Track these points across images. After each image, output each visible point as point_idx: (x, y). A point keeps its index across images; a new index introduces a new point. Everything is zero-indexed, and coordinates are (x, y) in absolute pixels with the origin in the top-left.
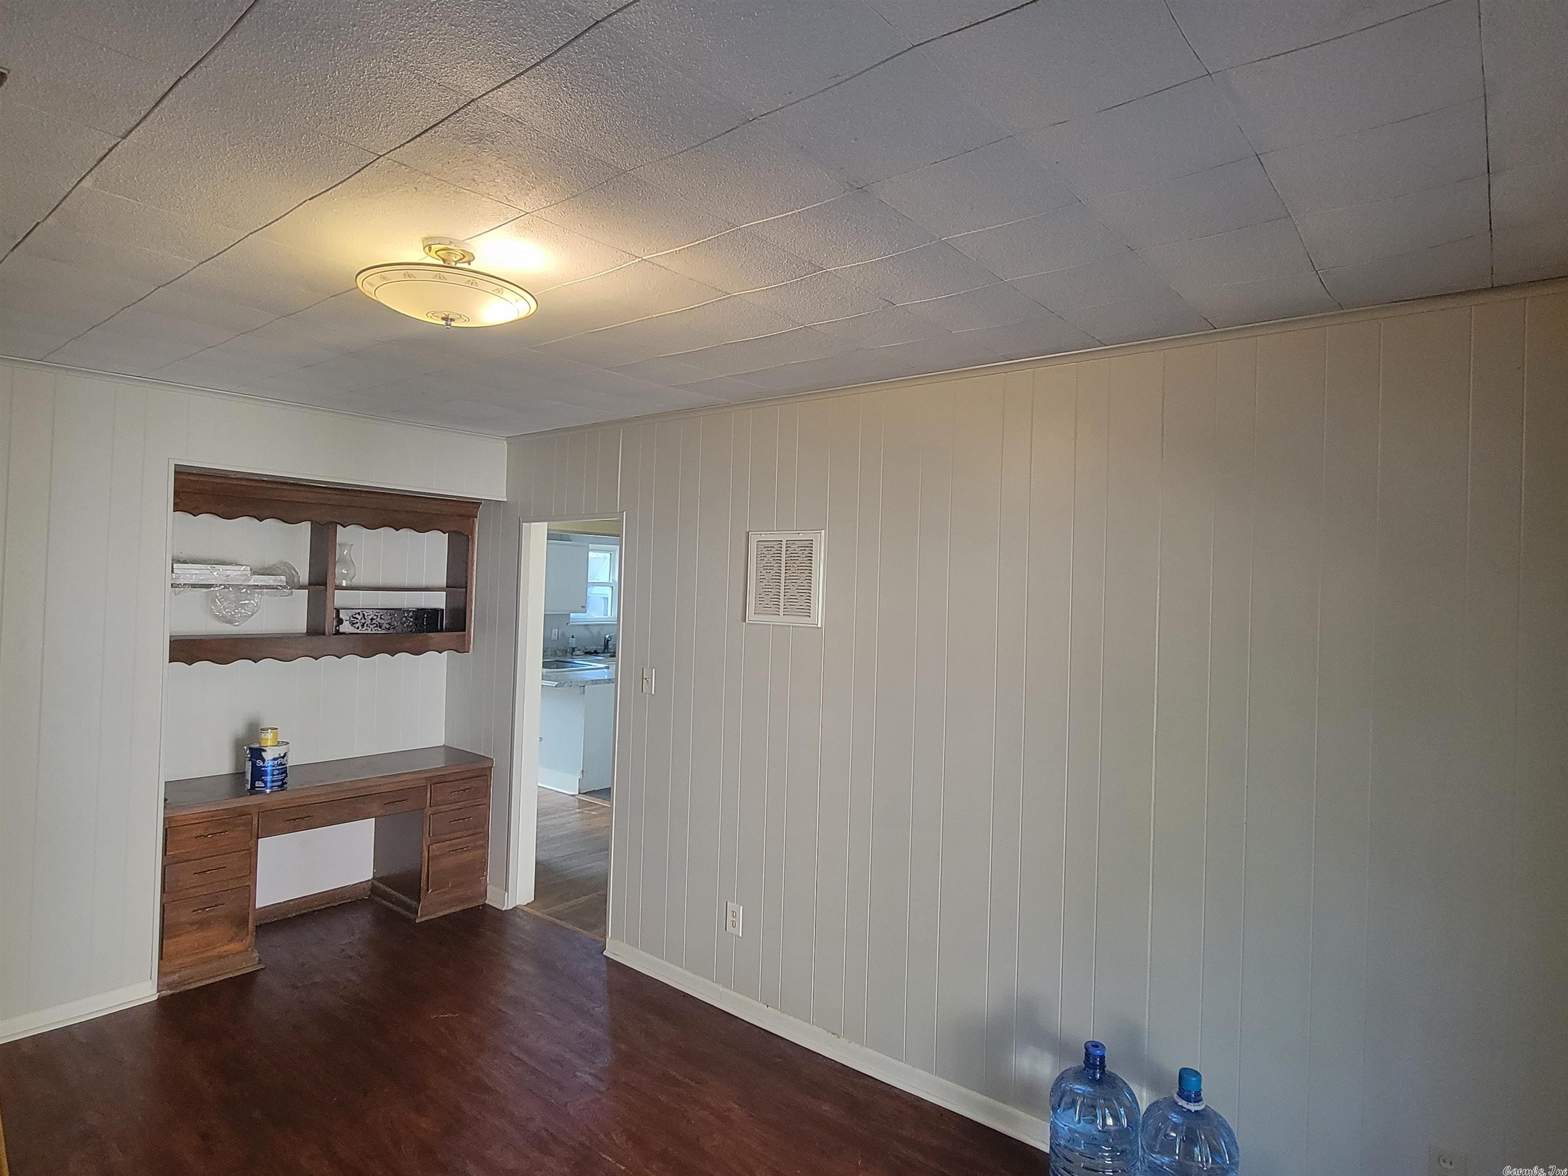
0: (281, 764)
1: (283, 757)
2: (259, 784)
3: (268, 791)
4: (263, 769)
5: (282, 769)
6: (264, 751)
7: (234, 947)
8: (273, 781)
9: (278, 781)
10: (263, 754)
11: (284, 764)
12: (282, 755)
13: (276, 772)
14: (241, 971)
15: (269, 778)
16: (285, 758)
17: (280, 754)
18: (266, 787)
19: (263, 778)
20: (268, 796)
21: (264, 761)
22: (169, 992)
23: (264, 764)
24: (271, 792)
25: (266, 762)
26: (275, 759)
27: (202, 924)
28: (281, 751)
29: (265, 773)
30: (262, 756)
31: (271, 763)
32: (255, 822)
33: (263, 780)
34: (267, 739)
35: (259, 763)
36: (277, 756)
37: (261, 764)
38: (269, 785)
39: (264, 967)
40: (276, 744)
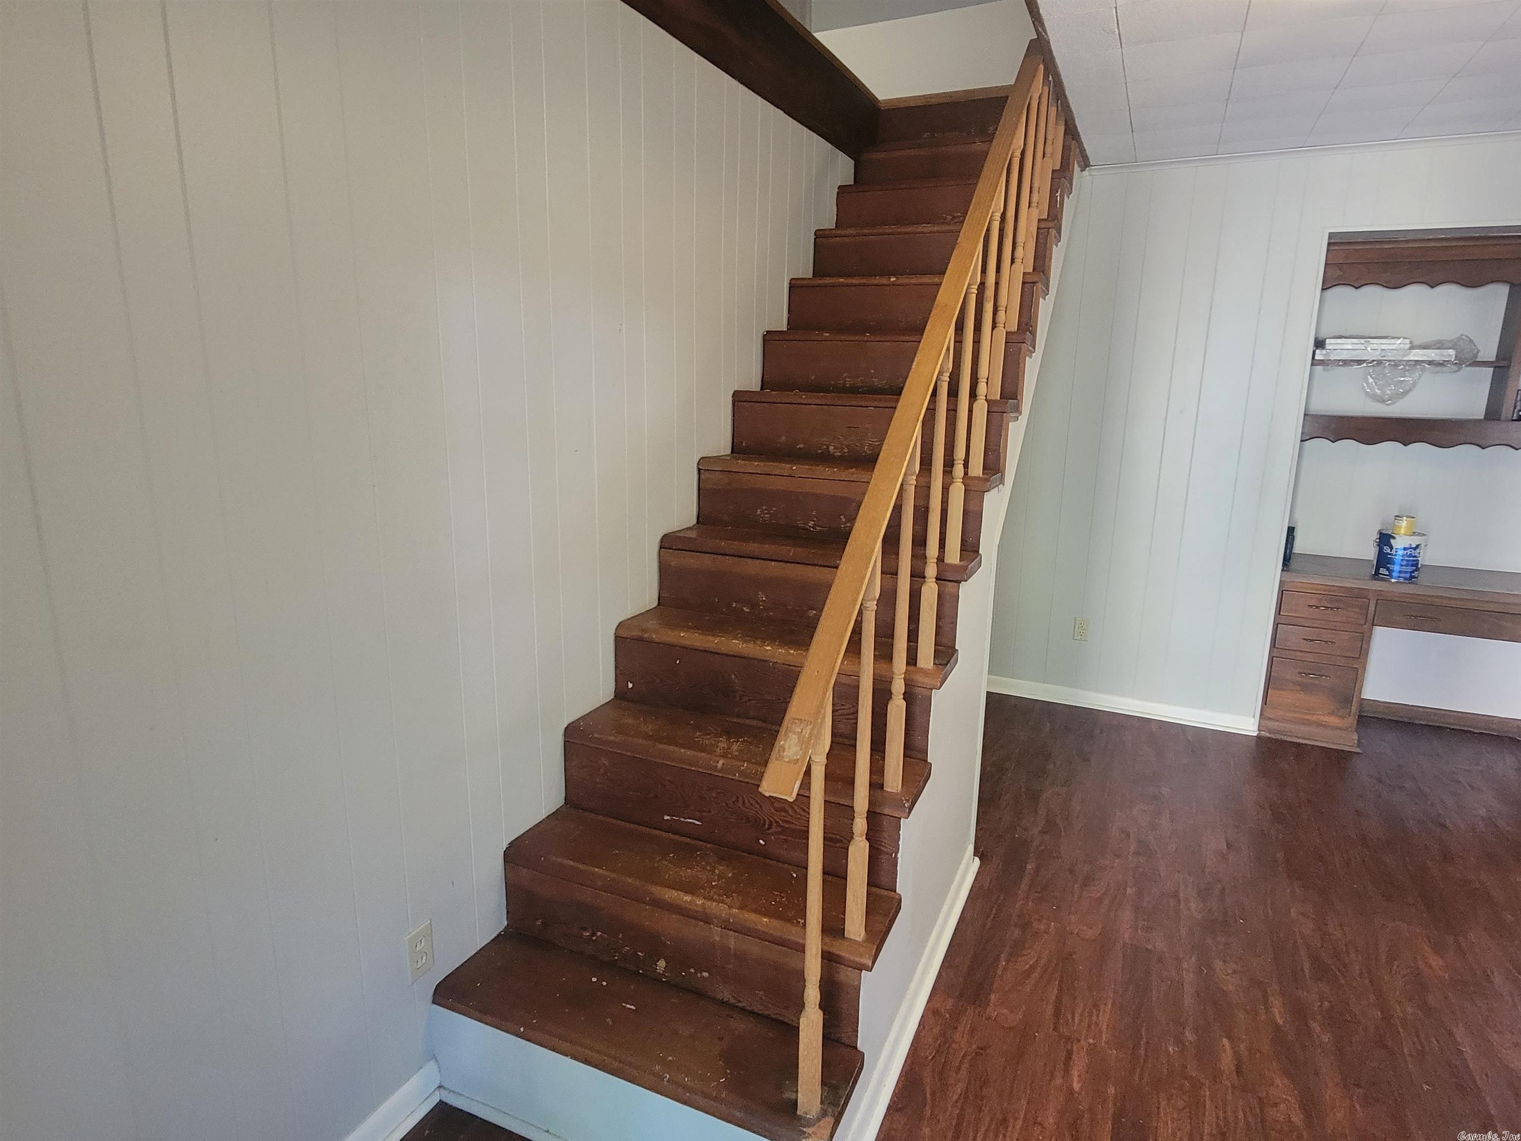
0: (1410, 556)
1: (1415, 549)
2: (1383, 571)
3: (1393, 580)
4: (1389, 556)
5: (1413, 560)
6: (1394, 538)
7: (1333, 720)
8: (1400, 572)
9: (1407, 572)
10: (1392, 541)
11: (1415, 557)
12: (1414, 546)
13: (1404, 563)
14: (1338, 746)
15: (1396, 568)
16: (1418, 551)
17: (1411, 545)
18: (1390, 575)
19: (1388, 565)
20: (1394, 585)
21: (1391, 548)
22: (1268, 735)
23: (1391, 551)
24: (1397, 582)
25: (1394, 550)
26: (1405, 549)
27: (1305, 688)
28: (1414, 541)
29: (1391, 561)
30: (1390, 542)
31: (1401, 552)
32: (1372, 608)
33: (1388, 567)
34: (1400, 527)
35: (1387, 550)
36: (1407, 546)
37: (1389, 551)
38: (1394, 574)
39: (1361, 752)
40: (1410, 534)
